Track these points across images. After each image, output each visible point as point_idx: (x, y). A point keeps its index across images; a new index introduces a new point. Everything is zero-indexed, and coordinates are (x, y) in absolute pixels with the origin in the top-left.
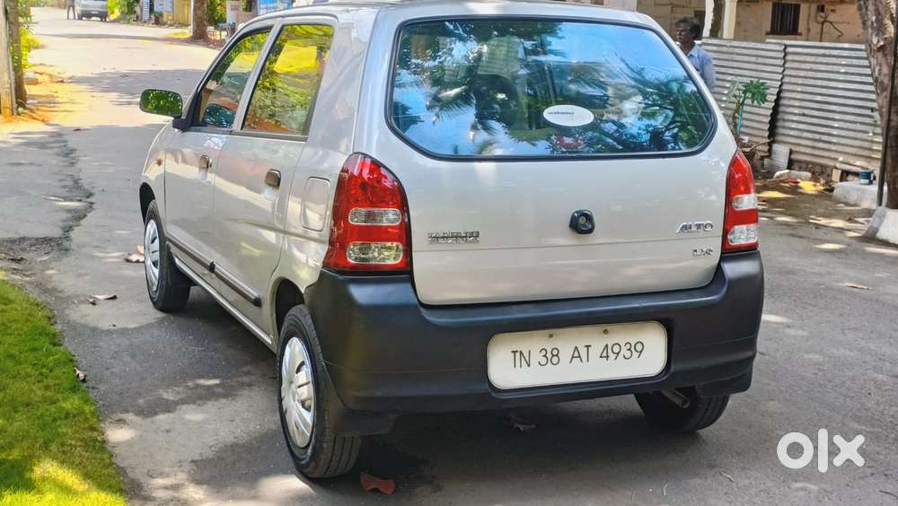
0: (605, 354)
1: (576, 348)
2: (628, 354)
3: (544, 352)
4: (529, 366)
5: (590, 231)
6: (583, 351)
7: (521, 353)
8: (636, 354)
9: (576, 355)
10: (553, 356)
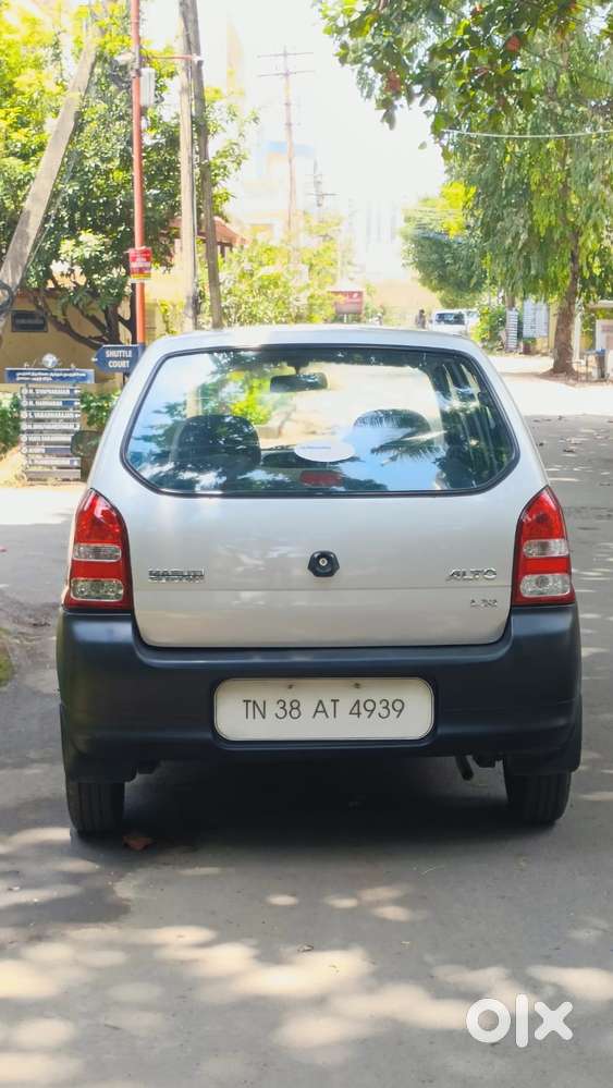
0: (355, 711)
1: (321, 702)
2: (384, 712)
3: (281, 704)
4: (264, 717)
5: (331, 574)
6: (329, 706)
7: (254, 702)
8: (394, 714)
9: (320, 708)
10: (293, 709)
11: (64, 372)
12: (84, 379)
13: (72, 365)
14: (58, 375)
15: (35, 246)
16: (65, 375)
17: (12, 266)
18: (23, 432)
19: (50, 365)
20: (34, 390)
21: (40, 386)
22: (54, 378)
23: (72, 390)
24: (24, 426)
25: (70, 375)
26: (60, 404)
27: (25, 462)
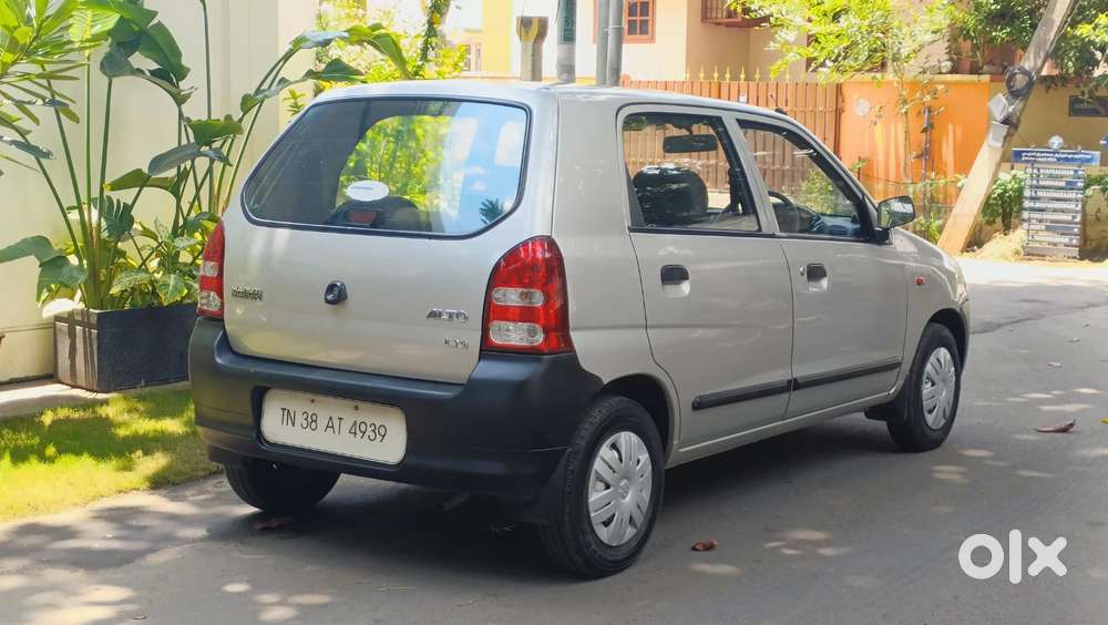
0: (353, 431)
1: (331, 418)
2: (372, 436)
3: (306, 416)
4: (293, 426)
6: (336, 423)
7: (288, 411)
8: (378, 438)
9: (330, 424)
10: (312, 421)
11: (1069, 154)
12: (1089, 160)
13: (1079, 148)
14: (1063, 156)
15: (1059, 30)
16: (1070, 156)
17: (1035, 52)
18: (1026, 209)
19: (1055, 147)
20: (1039, 170)
21: (1046, 166)
22: (1059, 159)
23: (1076, 171)
24: (1027, 204)
25: (1076, 156)
26: (1063, 184)
27: (1025, 238)
